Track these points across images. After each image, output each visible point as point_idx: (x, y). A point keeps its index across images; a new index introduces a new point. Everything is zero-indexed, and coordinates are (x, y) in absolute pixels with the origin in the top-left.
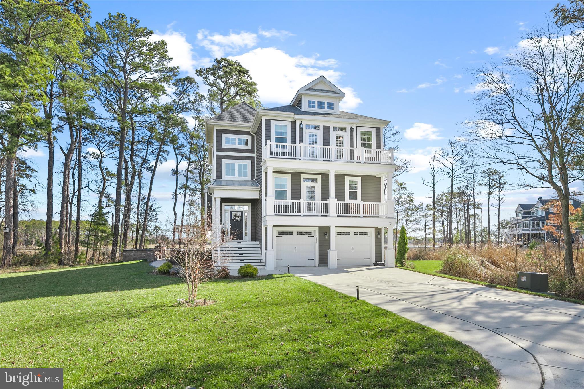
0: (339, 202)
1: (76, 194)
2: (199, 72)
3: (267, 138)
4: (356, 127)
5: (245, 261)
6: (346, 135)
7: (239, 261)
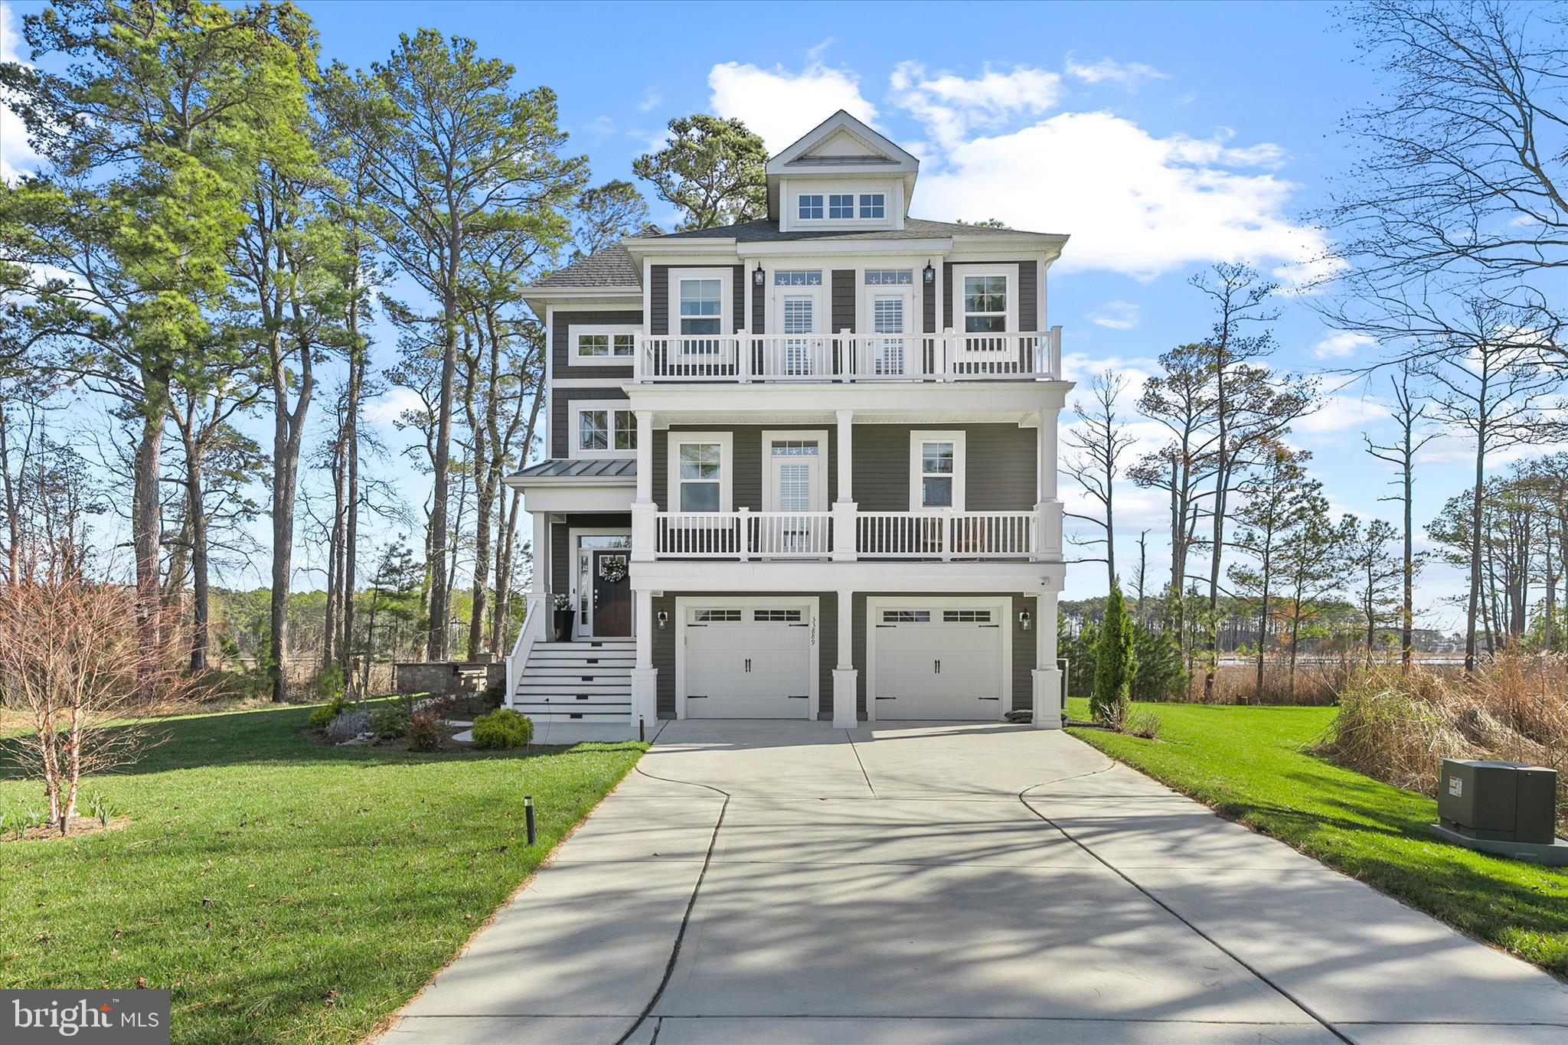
0: (863, 514)
1: (345, 519)
2: (642, 167)
3: (660, 325)
4: (948, 267)
5: (591, 699)
6: (911, 297)
7: (574, 699)
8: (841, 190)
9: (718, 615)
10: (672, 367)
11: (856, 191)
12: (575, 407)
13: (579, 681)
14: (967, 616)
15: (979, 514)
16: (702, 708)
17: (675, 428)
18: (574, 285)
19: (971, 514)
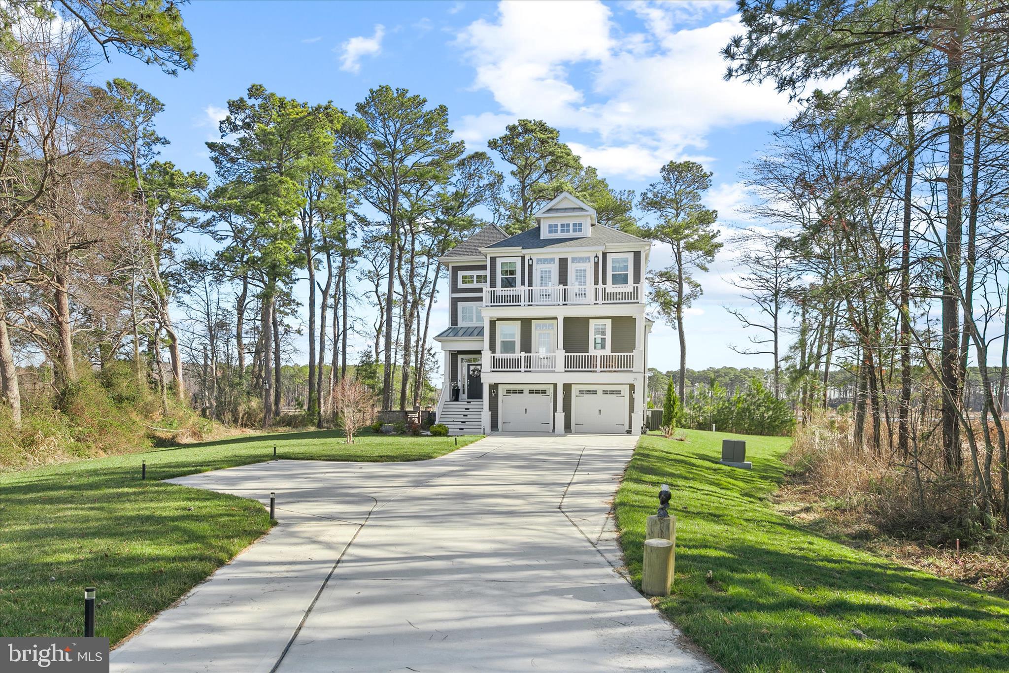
0: (567, 354)
1: (341, 337)
2: (493, 144)
3: (493, 284)
4: (604, 255)
5: (467, 423)
6: (589, 268)
7: (460, 423)
8: (565, 222)
9: (515, 392)
11: (571, 221)
12: (460, 305)
13: (462, 416)
14: (612, 392)
15: (617, 354)
16: (508, 427)
17: (498, 320)
18: (460, 255)
19: (614, 354)
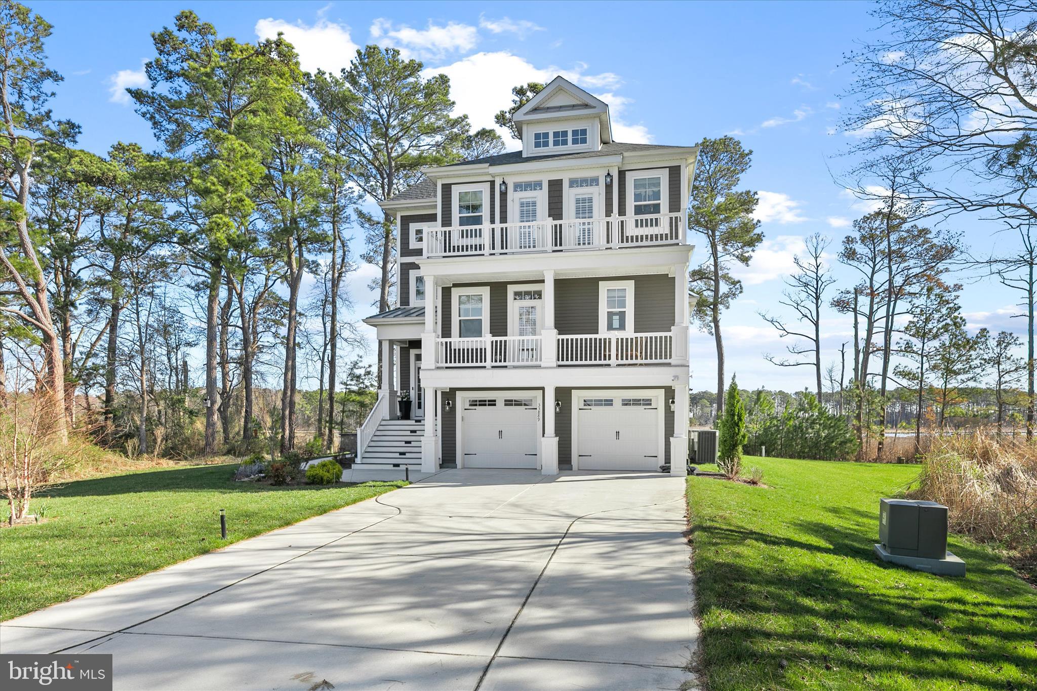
0: (561, 337)
2: (501, 119)
3: (447, 222)
4: (622, 174)
5: (408, 455)
6: (597, 194)
7: (397, 455)
8: (560, 128)
9: (482, 403)
10: (454, 247)
11: (569, 128)
12: (414, 274)
13: (403, 444)
14: (637, 402)
15: (644, 335)
16: (474, 461)
17: (455, 285)
19: (639, 335)
